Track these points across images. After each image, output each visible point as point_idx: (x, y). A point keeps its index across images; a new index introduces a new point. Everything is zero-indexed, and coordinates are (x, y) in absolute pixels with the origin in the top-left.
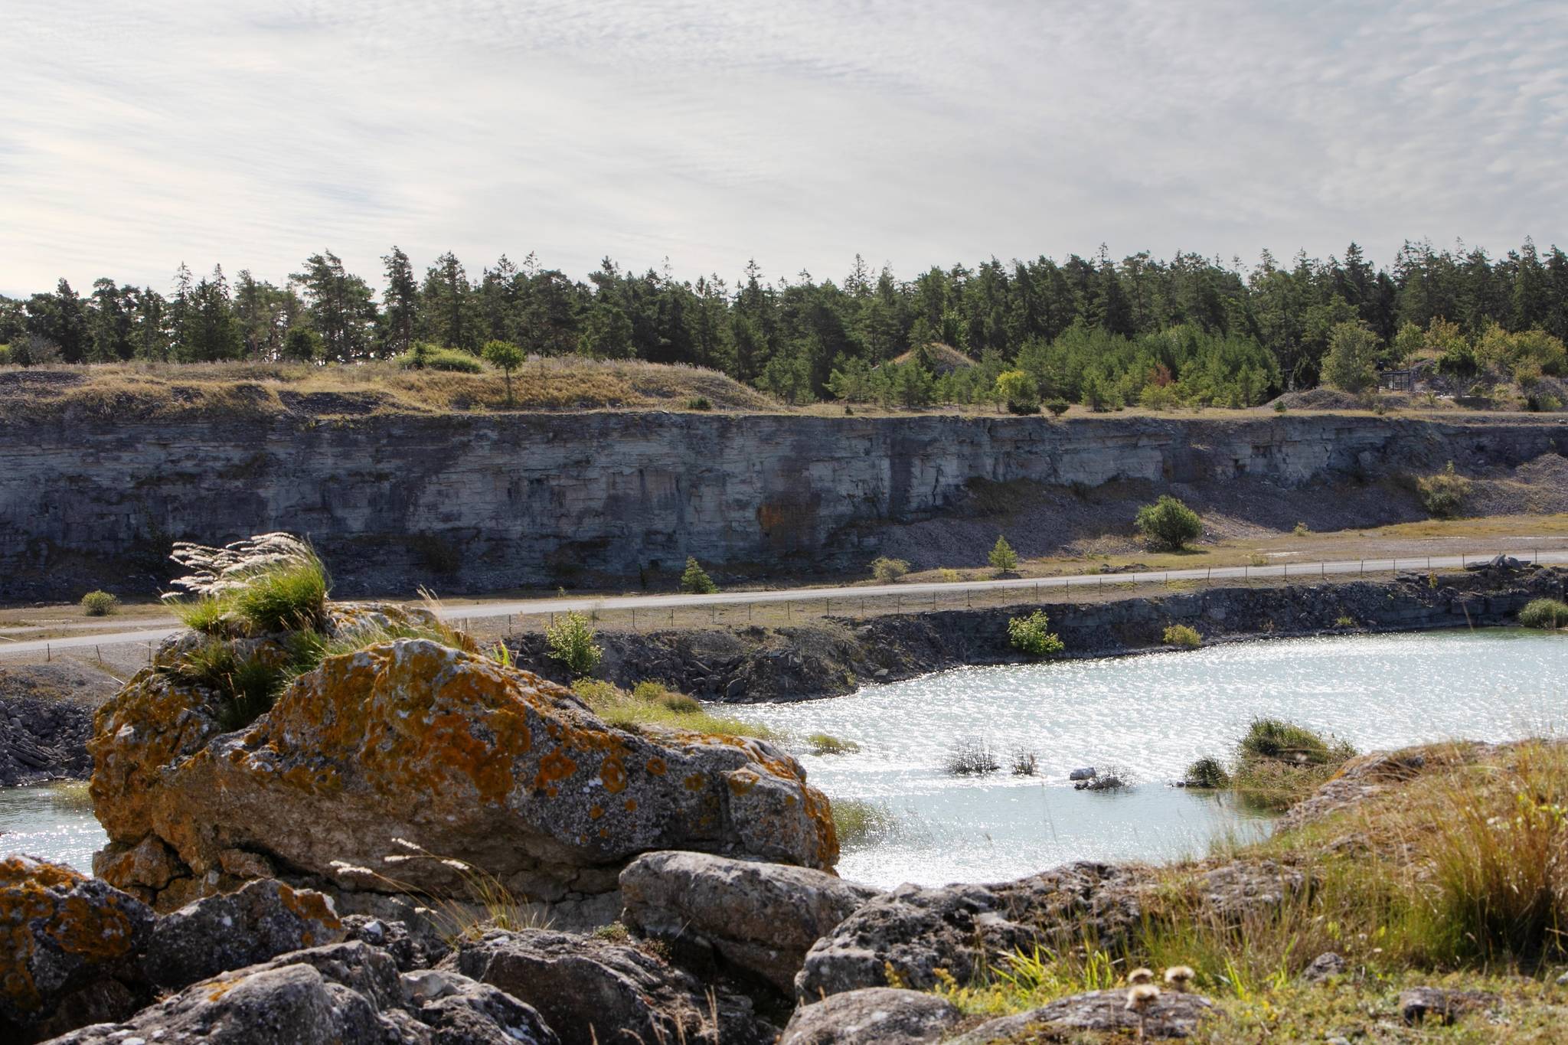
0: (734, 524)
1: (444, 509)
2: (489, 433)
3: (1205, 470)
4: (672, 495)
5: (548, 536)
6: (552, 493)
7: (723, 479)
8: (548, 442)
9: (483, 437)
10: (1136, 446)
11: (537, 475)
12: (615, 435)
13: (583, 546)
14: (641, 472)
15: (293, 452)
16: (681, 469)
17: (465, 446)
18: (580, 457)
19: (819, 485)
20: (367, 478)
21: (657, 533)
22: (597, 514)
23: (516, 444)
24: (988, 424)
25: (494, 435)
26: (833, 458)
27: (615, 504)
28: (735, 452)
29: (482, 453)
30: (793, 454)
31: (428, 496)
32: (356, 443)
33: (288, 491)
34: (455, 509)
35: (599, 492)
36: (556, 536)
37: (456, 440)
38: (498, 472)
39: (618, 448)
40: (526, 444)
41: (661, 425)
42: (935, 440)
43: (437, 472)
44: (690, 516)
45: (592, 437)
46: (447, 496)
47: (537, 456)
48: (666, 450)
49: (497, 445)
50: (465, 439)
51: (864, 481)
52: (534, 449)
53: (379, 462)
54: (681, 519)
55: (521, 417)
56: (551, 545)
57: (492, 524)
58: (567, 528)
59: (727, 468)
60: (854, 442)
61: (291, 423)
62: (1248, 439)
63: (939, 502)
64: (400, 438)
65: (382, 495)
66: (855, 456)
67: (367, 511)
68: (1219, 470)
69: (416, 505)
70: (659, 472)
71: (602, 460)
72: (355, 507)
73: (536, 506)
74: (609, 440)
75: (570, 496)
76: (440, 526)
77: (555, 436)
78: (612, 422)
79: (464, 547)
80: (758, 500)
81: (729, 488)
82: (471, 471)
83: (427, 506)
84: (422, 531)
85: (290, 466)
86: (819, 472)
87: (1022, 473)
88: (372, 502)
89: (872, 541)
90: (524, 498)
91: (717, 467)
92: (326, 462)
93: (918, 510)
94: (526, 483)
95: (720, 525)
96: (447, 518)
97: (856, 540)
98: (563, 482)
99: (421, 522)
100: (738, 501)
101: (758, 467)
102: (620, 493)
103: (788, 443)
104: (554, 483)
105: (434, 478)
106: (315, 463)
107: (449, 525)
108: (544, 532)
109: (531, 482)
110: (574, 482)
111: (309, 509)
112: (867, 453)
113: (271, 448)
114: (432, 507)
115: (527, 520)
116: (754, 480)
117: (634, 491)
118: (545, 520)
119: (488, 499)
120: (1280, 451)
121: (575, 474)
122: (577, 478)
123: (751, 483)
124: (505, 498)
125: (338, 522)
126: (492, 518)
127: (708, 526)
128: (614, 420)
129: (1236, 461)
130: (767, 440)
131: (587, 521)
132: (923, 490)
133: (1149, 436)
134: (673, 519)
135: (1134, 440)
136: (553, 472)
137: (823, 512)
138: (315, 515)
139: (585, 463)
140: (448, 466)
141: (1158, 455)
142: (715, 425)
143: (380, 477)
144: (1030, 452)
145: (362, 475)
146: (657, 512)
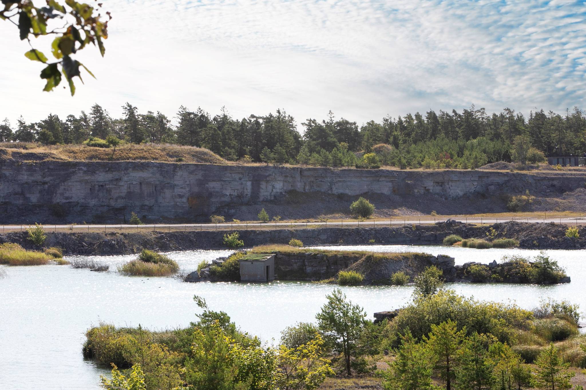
0: (178, 203)
1: (66, 195)
2: (83, 168)
3: (410, 191)
4: (153, 192)
5: (105, 206)
6: (107, 190)
7: (173, 187)
8: (106, 172)
9: (81, 169)
10: (378, 181)
11: (101, 184)
12: (130, 169)
13: (117, 209)
14: (141, 183)
15: (12, 173)
16: (158, 183)
17: (74, 173)
18: (118, 177)
19: (213, 190)
20: (39, 183)
21: (146, 205)
22: (123, 198)
23: (93, 173)
24: (299, 170)
25: (85, 169)
26: (221, 180)
27: (130, 195)
28: (179, 177)
29: (80, 175)
30: (202, 178)
31: (60, 190)
32: (35, 171)
33: (8, 187)
34: (70, 195)
35: (124, 190)
36: (108, 206)
37: (71, 170)
38: (87, 182)
39: (131, 174)
40: (97, 172)
41: (148, 167)
42: (270, 175)
43: (64, 182)
44: (160, 200)
45: (122, 170)
46: (68, 190)
47: (102, 177)
48: (151, 175)
49: (85, 172)
50: (74, 170)
51: (237, 190)
52: (100, 174)
53: (44, 178)
54: (156, 201)
55: (97, 162)
56: (105, 209)
57: (83, 201)
58: (113, 203)
59: (175, 182)
60: (233, 175)
61: (12, 163)
62: (430, 179)
63: (272, 198)
64: (52, 169)
65: (44, 190)
66: (235, 180)
67: (38, 195)
68: (416, 191)
69: (56, 193)
70: (148, 184)
71: (125, 178)
72: (33, 193)
73: (101, 195)
74: (128, 171)
75: (113, 191)
76: (64, 201)
77: (109, 170)
78: (130, 165)
79: (71, 209)
80: (187, 195)
81: (176, 190)
82: (76, 181)
83: (60, 194)
84: (58, 203)
85: (10, 178)
86: (214, 186)
87: (318, 189)
88: (41, 192)
89: (233, 211)
90: (96, 192)
91: (172, 182)
92: (24, 177)
93: (263, 201)
94: (97, 186)
95: (172, 203)
96: (67, 198)
97: (227, 211)
98: (111, 186)
99: (58, 199)
100: (179, 195)
101: (188, 183)
102: (132, 191)
103: (201, 174)
104: (107, 186)
105: (63, 184)
106: (20, 177)
107: (68, 201)
108: (103, 204)
109: (99, 186)
110: (115, 186)
111: (16, 194)
112: (240, 179)
113: (4, 172)
114: (62, 194)
115: (97, 200)
116: (186, 188)
117: (137, 190)
118: (104, 200)
119: (82, 192)
120: (448, 184)
121: (115, 183)
122: (116, 185)
123: (185, 188)
124: (89, 191)
125: (27, 199)
126: (83, 199)
127: (167, 204)
128: (130, 164)
129: (426, 187)
130: (191, 173)
131: (119, 201)
132: (266, 194)
133: (385, 177)
134: (153, 201)
135: (378, 178)
136: (107, 183)
137: (213, 200)
138: (17, 196)
139: (119, 180)
140: (68, 179)
141: (390, 184)
142: (172, 167)
143: (45, 183)
144: (321, 181)
145: (37, 182)
146: (146, 198)
